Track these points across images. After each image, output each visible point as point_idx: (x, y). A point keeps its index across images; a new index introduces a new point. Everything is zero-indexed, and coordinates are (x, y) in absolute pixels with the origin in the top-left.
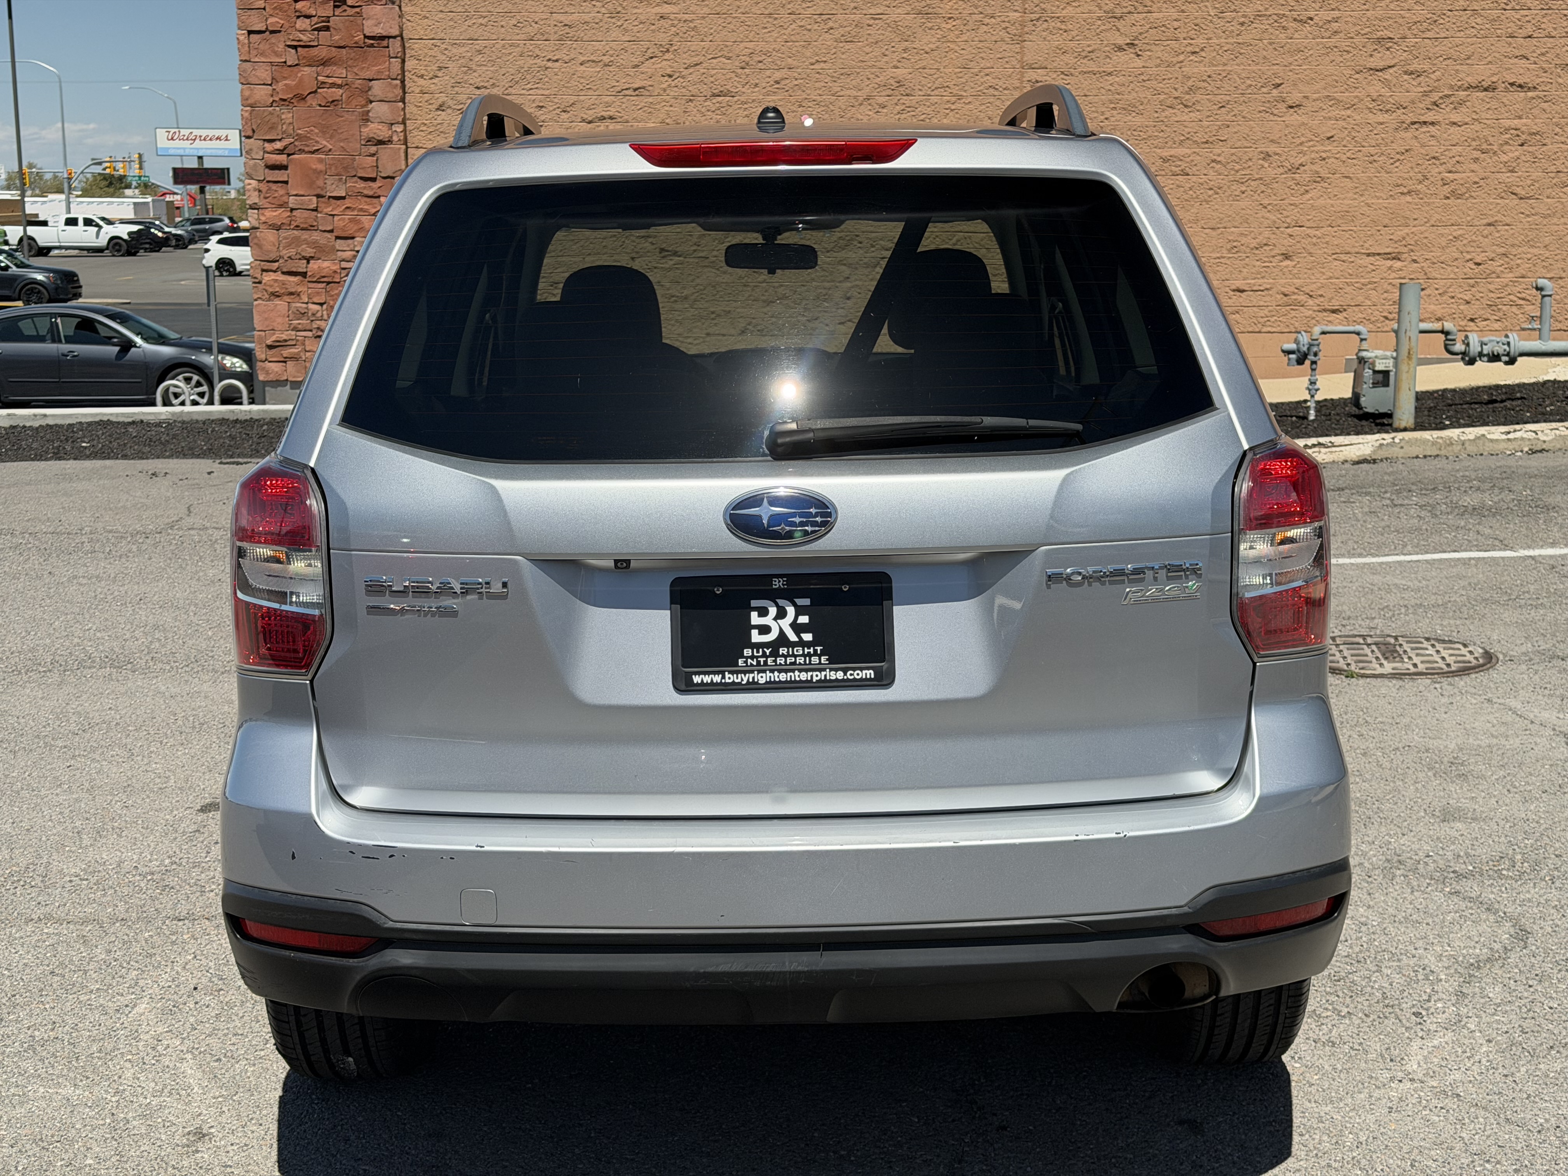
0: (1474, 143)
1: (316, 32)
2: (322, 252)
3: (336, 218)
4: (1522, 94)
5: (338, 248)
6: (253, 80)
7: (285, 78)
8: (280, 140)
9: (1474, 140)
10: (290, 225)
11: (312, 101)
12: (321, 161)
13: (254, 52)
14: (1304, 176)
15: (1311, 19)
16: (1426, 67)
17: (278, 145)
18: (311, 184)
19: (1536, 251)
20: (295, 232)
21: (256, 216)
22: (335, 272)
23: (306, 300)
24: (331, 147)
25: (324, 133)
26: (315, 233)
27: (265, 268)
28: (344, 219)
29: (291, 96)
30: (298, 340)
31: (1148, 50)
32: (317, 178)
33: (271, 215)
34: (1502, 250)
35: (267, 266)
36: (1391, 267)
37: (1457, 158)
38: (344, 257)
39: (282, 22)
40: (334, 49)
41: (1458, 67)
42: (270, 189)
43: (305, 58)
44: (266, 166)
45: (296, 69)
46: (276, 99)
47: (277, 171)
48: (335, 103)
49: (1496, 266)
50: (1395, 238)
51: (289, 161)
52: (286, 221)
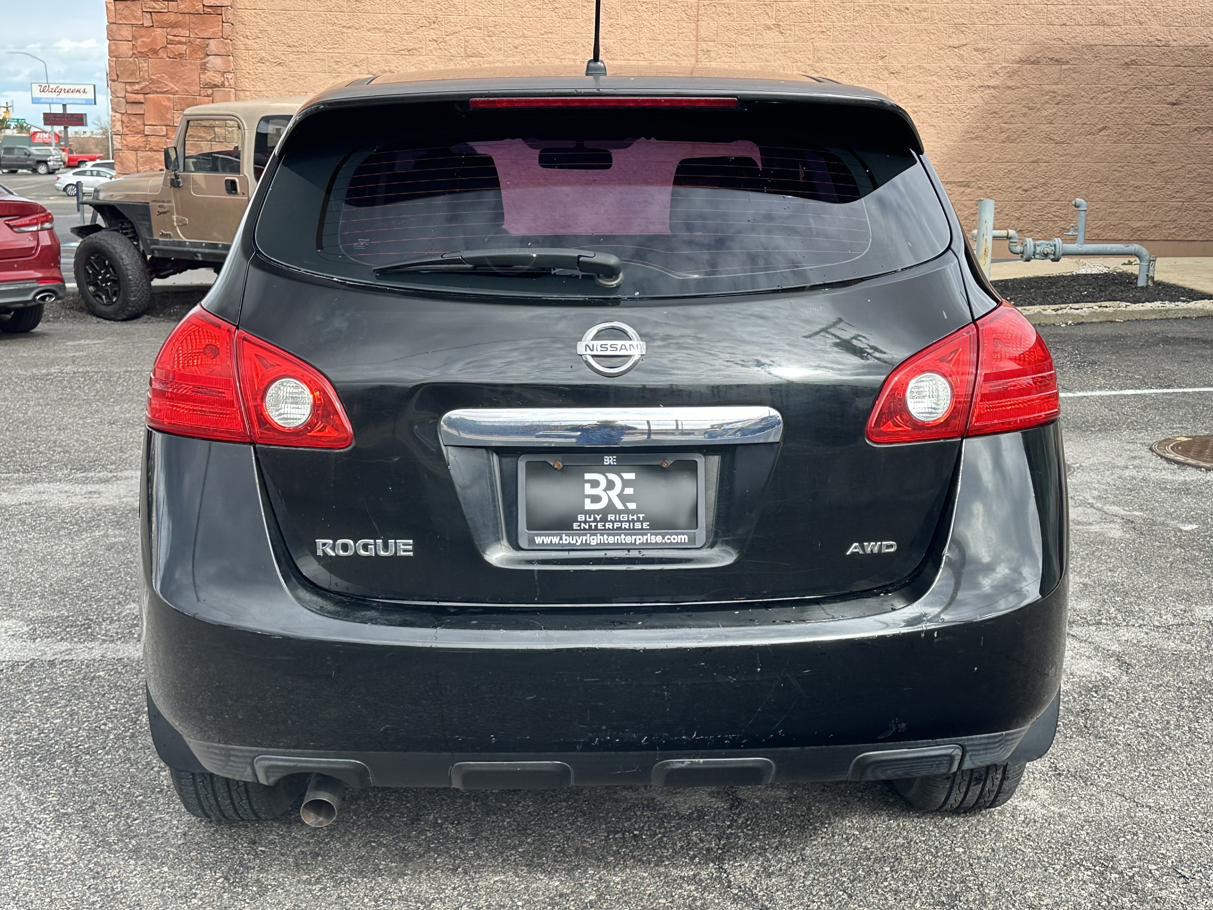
0: (1024, 102)
1: (166, 2)
4: (1058, 67)
6: (116, 37)
7: (142, 36)
8: (138, 83)
9: (1023, 100)
10: (145, 147)
11: (162, 54)
12: (169, 99)
13: (118, 17)
15: (907, 9)
16: (990, 46)
17: (137, 87)
18: (162, 117)
19: (1066, 181)
20: (149, 153)
21: (119, 141)
24: (176, 89)
25: (172, 78)
29: (146, 50)
31: (790, 30)
32: (167, 112)
33: (131, 139)
34: (1042, 181)
36: (963, 193)
37: (1012, 113)
40: (179, 15)
41: (1013, 46)
42: (130, 120)
43: (157, 21)
44: (127, 103)
45: (151, 30)
46: (135, 52)
47: (135, 106)
48: (181, 55)
49: (1038, 192)
50: (966, 171)
51: (145, 99)
52: (142, 144)
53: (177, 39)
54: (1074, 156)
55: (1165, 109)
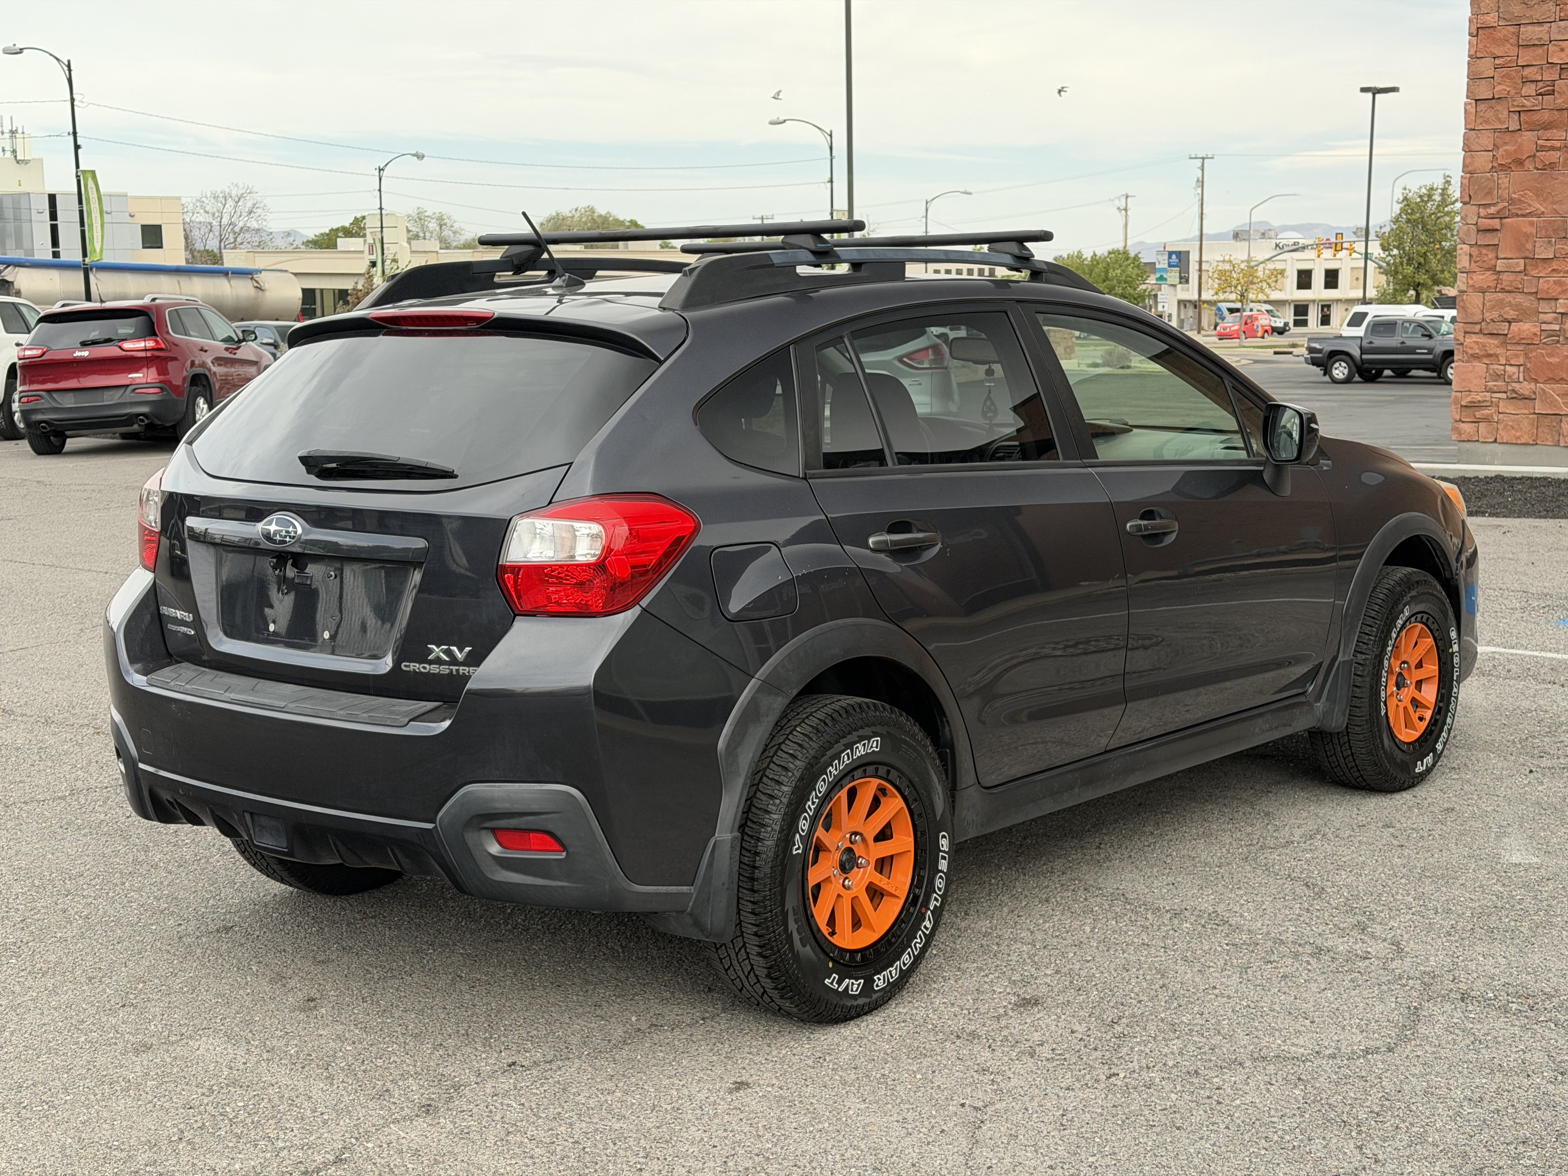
1: (1540, 97)
2: (1524, 315)
3: (1541, 280)
5: (1540, 310)
6: (1474, 147)
7: (1506, 144)
8: (1494, 205)
10: (1496, 288)
11: (1529, 165)
12: (1531, 224)
13: (1479, 121)
17: (1492, 210)
18: (1520, 247)
20: (1500, 294)
21: (1464, 280)
22: (1535, 334)
23: (1504, 362)
24: (1543, 209)
25: (1537, 196)
26: (1519, 296)
27: (1468, 330)
28: (1548, 281)
29: (1509, 161)
30: (1492, 402)
32: (1527, 241)
33: (1479, 278)
35: (1469, 328)
38: (1545, 320)
39: (1508, 89)
40: (1556, 112)
42: (1480, 253)
43: (1526, 123)
44: (1478, 231)
45: (1517, 135)
46: (1495, 165)
47: (1489, 235)
48: (1552, 166)
51: (1502, 225)
52: (1493, 284)
53: (1549, 144)
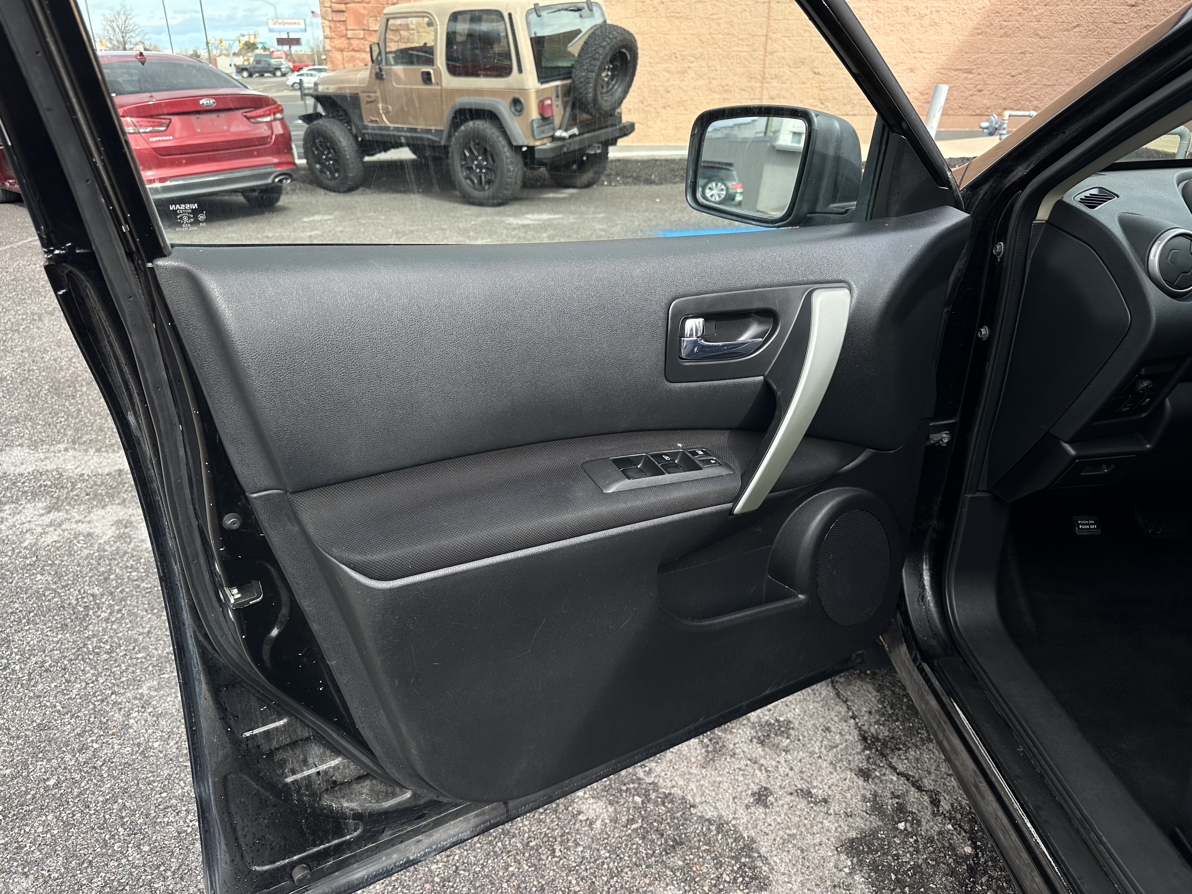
10: (349, 48)
12: (364, 8)
14: (926, 22)
18: (360, 23)
19: (1044, 69)
20: (352, 53)
21: (329, 43)
32: (364, 19)
33: (338, 42)
34: (1026, 68)
36: (966, 78)
37: (1010, 13)
42: (336, 26)
44: (333, 11)
47: (339, 14)
49: (1021, 78)
50: (971, 60)
51: (346, 8)
52: (347, 46)
54: (1052, 49)
55: (1125, 9)
